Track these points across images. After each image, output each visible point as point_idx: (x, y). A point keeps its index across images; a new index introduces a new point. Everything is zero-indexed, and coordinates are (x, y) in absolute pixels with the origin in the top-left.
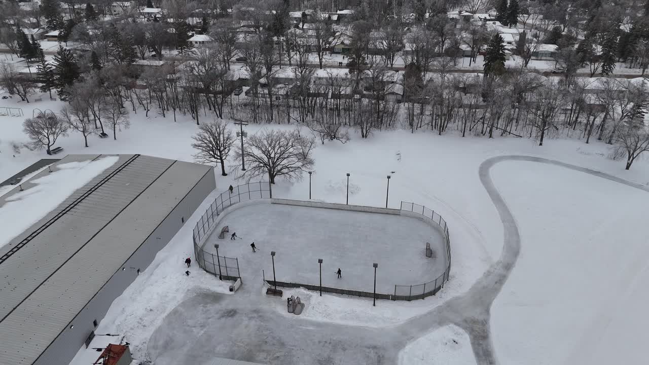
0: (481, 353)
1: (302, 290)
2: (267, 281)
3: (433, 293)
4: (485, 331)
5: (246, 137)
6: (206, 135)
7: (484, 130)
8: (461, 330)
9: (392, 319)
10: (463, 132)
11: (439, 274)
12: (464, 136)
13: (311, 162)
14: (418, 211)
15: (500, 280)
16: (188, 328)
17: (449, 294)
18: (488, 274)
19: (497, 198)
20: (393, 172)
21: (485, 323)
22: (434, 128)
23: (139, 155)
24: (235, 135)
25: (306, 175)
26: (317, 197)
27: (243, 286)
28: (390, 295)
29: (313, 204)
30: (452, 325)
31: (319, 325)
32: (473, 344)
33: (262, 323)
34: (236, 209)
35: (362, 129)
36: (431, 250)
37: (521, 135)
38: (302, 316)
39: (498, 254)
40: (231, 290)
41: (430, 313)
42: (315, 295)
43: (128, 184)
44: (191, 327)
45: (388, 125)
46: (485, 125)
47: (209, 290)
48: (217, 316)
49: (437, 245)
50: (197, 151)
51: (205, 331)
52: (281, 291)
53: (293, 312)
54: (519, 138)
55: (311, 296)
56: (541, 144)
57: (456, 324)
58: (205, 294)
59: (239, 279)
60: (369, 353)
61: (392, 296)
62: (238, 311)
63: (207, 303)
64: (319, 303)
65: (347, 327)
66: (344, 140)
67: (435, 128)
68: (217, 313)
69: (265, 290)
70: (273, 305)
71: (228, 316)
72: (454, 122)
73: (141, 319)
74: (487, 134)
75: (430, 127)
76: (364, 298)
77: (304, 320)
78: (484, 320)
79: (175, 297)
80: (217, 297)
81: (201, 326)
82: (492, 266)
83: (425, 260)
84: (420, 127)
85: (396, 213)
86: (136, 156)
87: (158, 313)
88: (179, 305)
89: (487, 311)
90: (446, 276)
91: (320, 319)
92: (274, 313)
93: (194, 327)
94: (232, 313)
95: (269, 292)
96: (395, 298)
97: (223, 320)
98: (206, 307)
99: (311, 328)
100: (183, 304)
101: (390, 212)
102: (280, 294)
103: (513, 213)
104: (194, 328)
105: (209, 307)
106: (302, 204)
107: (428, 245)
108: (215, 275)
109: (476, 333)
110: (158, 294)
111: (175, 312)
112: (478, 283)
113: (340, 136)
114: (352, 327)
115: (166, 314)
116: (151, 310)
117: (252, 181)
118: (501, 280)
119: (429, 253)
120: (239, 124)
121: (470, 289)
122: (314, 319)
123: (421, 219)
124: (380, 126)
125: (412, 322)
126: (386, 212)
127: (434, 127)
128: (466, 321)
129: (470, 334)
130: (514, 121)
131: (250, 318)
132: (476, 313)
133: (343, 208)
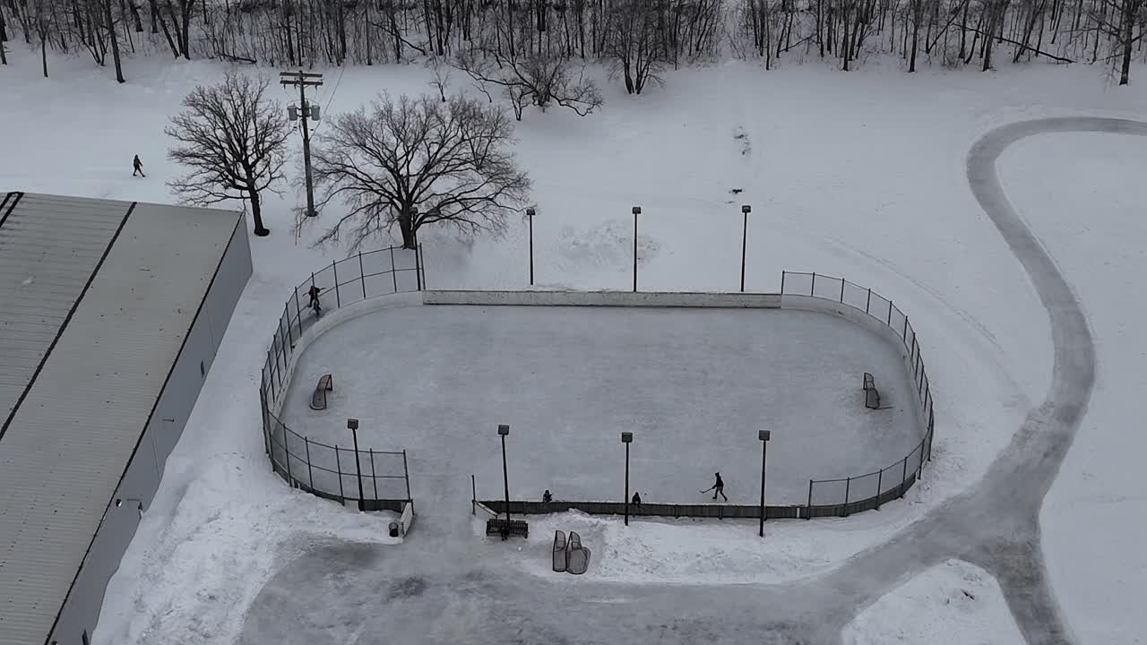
0: (1029, 613)
1: (576, 517)
2: (482, 503)
3: (898, 493)
4: (1034, 565)
5: (316, 118)
6: (202, 120)
7: (968, 47)
8: (979, 571)
9: (811, 561)
10: (909, 57)
11: (908, 447)
12: (912, 69)
13: (520, 183)
14: (827, 292)
15: (1054, 448)
16: (315, 632)
17: (936, 491)
18: (1024, 435)
19: (1023, 243)
20: (736, 191)
21: (1030, 549)
22: (826, 51)
23: (21, 194)
24: (286, 114)
25: (515, 220)
26: (550, 278)
27: (419, 521)
28: (795, 508)
29: (542, 299)
30: (953, 561)
31: (635, 591)
32: (1008, 596)
33: (498, 602)
34: (333, 328)
35: (627, 67)
36: (876, 392)
37: (1069, 56)
38: (590, 577)
39: (1041, 386)
40: (394, 533)
41: (897, 540)
42: (613, 524)
43: (28, 281)
44: (322, 628)
45: (694, 48)
46: (970, 35)
47: (334, 538)
48: (379, 596)
49: (888, 377)
50: (183, 170)
51: (362, 634)
52: (524, 523)
53: (567, 569)
54: (1063, 67)
55: (603, 528)
56: (1124, 81)
57: (964, 558)
58: (328, 549)
59: (409, 504)
60: (771, 639)
61: (802, 508)
62: (425, 579)
63: (342, 571)
64: (628, 541)
65: (706, 590)
66: (583, 107)
67: (829, 49)
68: (376, 590)
69: (479, 526)
70: (513, 557)
71: (409, 594)
72: (881, 28)
73: (194, 620)
74: (977, 60)
75: (815, 49)
76: (732, 521)
77: (599, 585)
78: (1028, 543)
79: (255, 562)
80: (362, 555)
81: (347, 624)
82: (1029, 417)
83: (866, 417)
84: (787, 50)
85: (768, 304)
86: (13, 199)
87: (229, 602)
88: (270, 583)
89: (1033, 523)
90: (925, 450)
91: (637, 578)
92: (519, 575)
93: (329, 627)
94: (414, 587)
95: (492, 527)
96: (809, 513)
97: (397, 604)
98: (342, 578)
99: (621, 600)
100: (281, 578)
101: (756, 301)
102: (523, 530)
103: (1068, 277)
104: (330, 630)
105: (350, 577)
106: (513, 299)
107: (868, 378)
108: (341, 500)
109: (1013, 572)
110: (214, 557)
111: (265, 599)
112: (1002, 459)
113: (571, 95)
114: (718, 588)
115: (244, 607)
116: (212, 598)
117: (366, 246)
118: (1057, 447)
119: (873, 399)
120: (295, 83)
121: (985, 477)
122: (622, 579)
123: (835, 314)
124: (671, 54)
125: (858, 563)
126: (742, 303)
127: (825, 48)
128: (985, 549)
129: (999, 576)
130: (1047, 16)
131: (466, 593)
132: (1007, 529)
133: (626, 303)
